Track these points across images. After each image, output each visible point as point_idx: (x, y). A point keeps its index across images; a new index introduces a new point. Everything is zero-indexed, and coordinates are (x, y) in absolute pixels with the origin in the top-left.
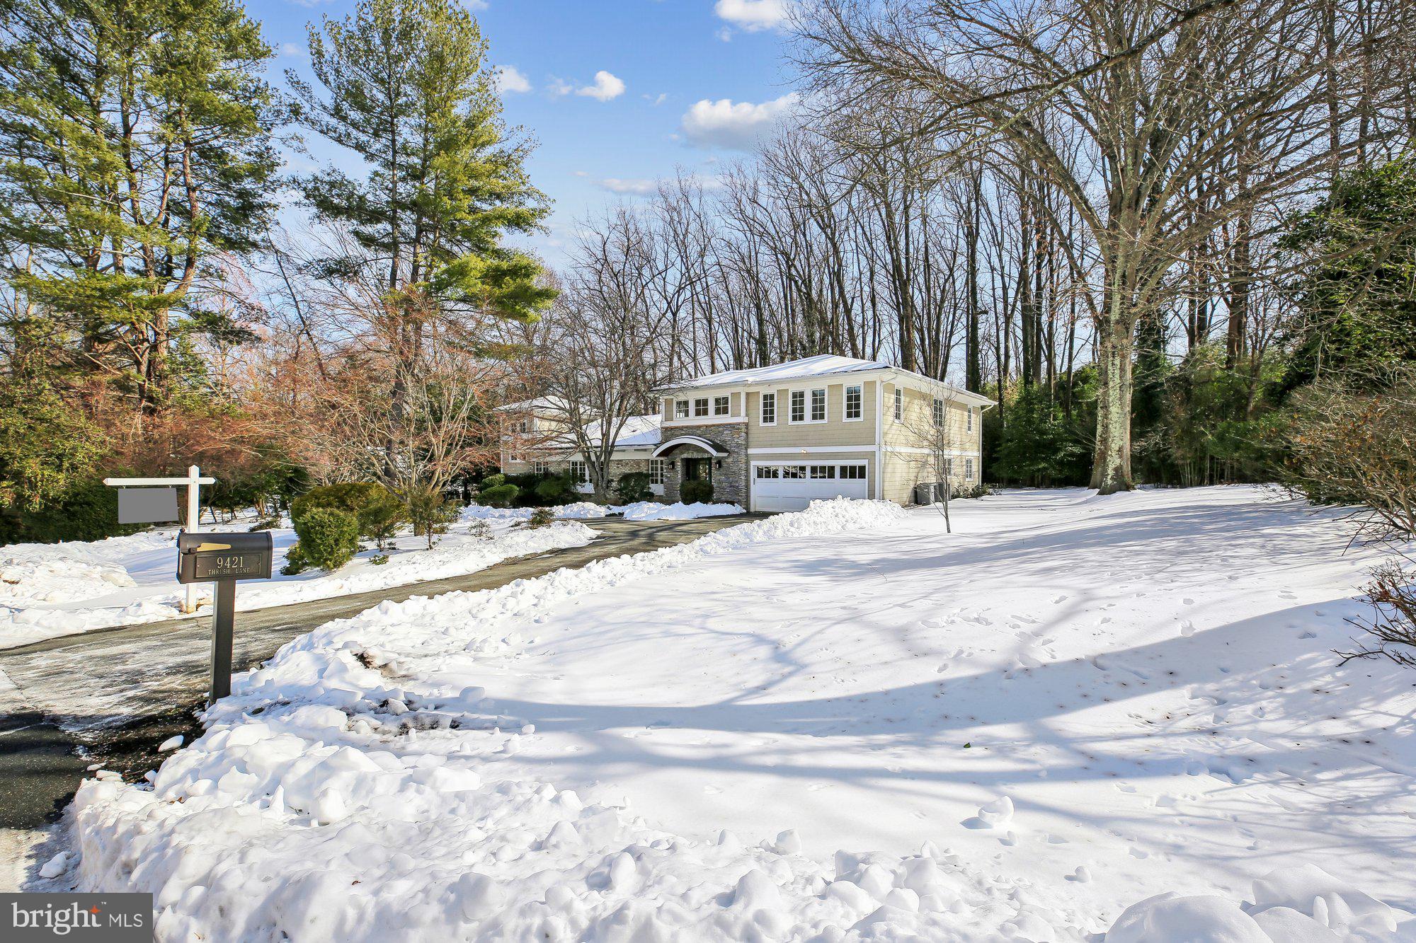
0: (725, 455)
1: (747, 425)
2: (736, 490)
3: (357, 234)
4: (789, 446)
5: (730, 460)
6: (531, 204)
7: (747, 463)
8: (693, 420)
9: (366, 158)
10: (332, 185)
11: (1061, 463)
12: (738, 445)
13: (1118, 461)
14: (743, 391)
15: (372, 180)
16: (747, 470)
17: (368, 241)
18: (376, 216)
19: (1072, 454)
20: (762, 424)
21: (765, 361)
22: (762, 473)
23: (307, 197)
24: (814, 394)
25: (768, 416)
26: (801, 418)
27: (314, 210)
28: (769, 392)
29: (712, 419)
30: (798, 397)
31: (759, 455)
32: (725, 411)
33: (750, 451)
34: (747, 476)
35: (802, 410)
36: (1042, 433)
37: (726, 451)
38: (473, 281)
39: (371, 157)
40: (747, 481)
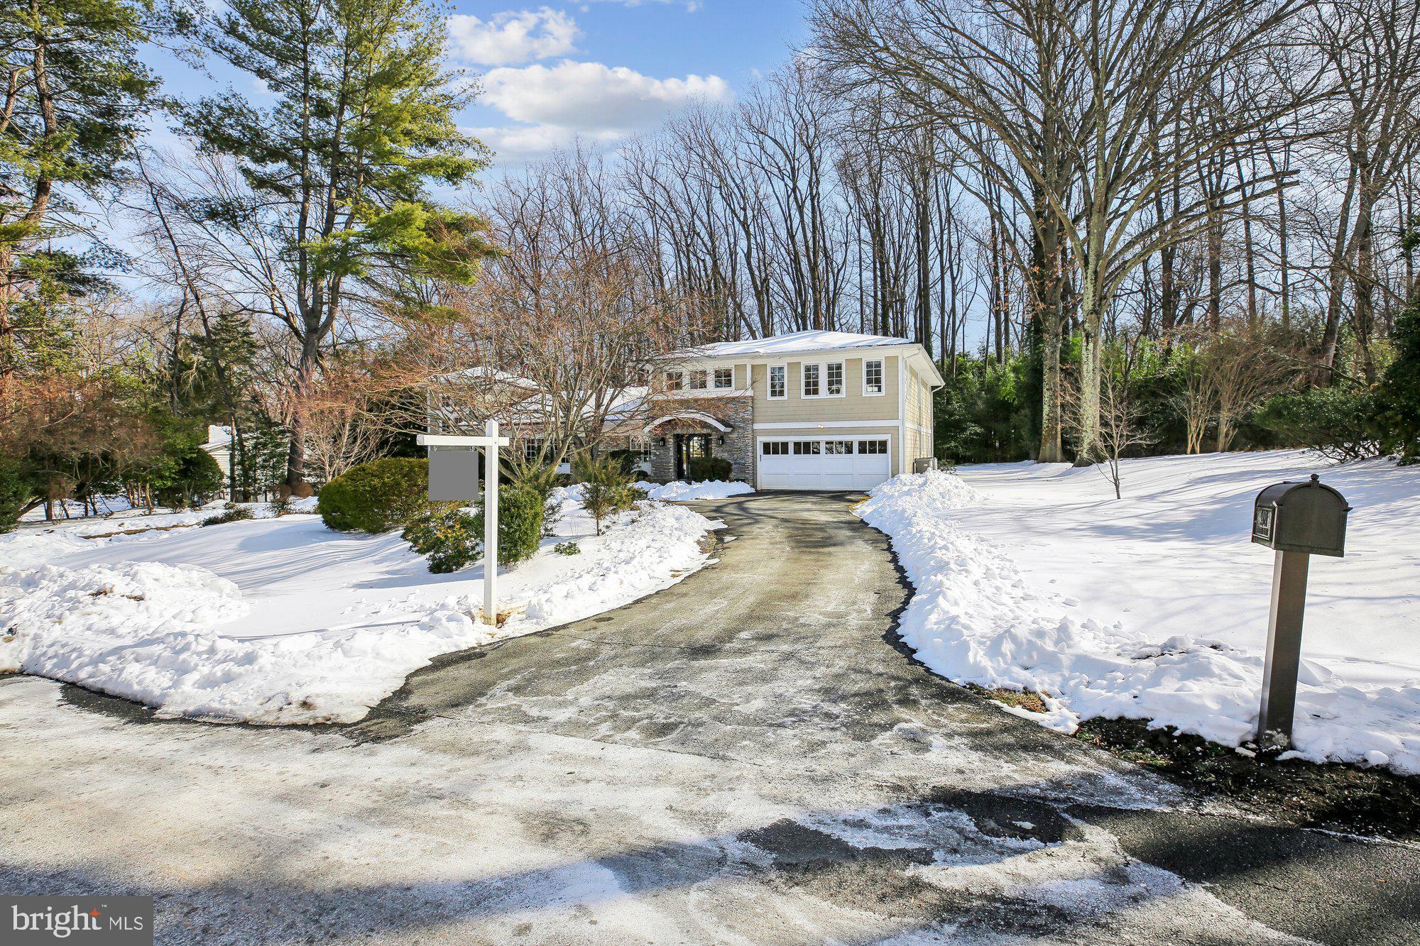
0: (729, 430)
1: (753, 398)
2: (743, 468)
3: (246, 172)
4: (803, 420)
5: (734, 436)
6: (469, 155)
7: (754, 439)
8: (687, 393)
9: (270, 86)
10: (228, 112)
11: (965, 442)
12: (744, 420)
13: (1092, 436)
14: (749, 363)
15: (279, 112)
16: (754, 447)
17: (260, 183)
18: (274, 154)
19: (976, 434)
20: (769, 398)
21: (767, 333)
22: (767, 448)
23: (187, 124)
24: (830, 368)
25: (777, 391)
26: (816, 392)
27: (198, 141)
28: (777, 364)
29: (712, 391)
30: (811, 372)
31: (766, 429)
32: (729, 383)
33: (757, 426)
34: (754, 451)
35: (816, 384)
36: (951, 414)
37: (730, 426)
38: (416, 233)
39: (277, 86)
40: (754, 458)
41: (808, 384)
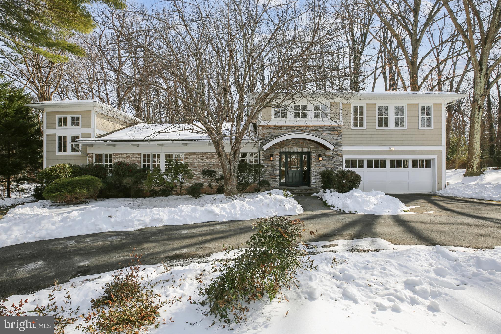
20: (353, 128)
25: (358, 121)
30: (383, 111)
35: (386, 119)
41: (381, 119)
